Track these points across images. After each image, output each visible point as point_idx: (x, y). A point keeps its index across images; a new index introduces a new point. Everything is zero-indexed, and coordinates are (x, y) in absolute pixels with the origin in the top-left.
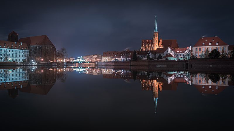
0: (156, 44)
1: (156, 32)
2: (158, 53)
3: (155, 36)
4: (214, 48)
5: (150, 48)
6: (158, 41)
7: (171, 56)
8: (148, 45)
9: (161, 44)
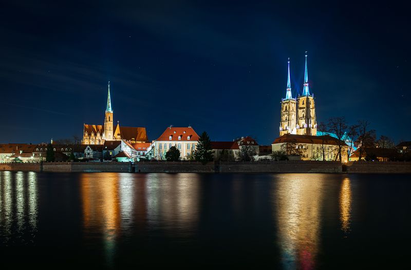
0: (110, 134)
1: (109, 112)
2: (106, 149)
3: (108, 120)
4: (174, 145)
5: (100, 141)
6: (112, 129)
7: (122, 154)
8: (96, 135)
9: (118, 135)
